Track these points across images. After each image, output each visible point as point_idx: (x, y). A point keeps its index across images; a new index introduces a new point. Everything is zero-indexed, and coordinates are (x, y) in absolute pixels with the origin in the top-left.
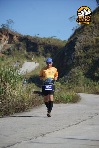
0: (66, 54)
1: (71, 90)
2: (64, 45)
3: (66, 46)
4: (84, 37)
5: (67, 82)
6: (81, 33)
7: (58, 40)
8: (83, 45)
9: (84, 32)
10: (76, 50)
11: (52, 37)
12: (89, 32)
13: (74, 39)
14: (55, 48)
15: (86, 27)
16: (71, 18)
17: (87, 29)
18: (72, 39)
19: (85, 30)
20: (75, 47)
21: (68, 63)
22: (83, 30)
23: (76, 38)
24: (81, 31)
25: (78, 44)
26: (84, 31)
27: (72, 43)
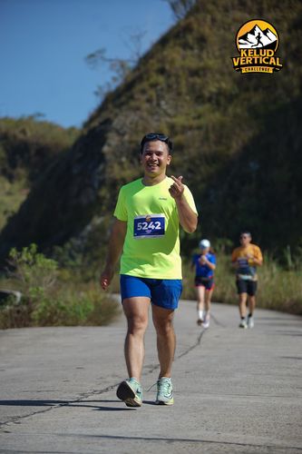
0: (75, 171)
1: (91, 283)
2: (69, 141)
3: (75, 145)
4: (133, 117)
5: (79, 261)
6: (122, 104)
7: (51, 127)
8: (130, 142)
9: (133, 104)
10: (108, 157)
11: (31, 118)
12: (149, 101)
13: (101, 124)
14: (42, 151)
15: (138, 87)
16: (92, 56)
17: (143, 92)
18: (95, 124)
19: (136, 96)
20: (106, 149)
21: (84, 200)
22: (128, 94)
23: (108, 122)
24: (123, 99)
25: (113, 140)
26: (132, 97)
27: (94, 135)
